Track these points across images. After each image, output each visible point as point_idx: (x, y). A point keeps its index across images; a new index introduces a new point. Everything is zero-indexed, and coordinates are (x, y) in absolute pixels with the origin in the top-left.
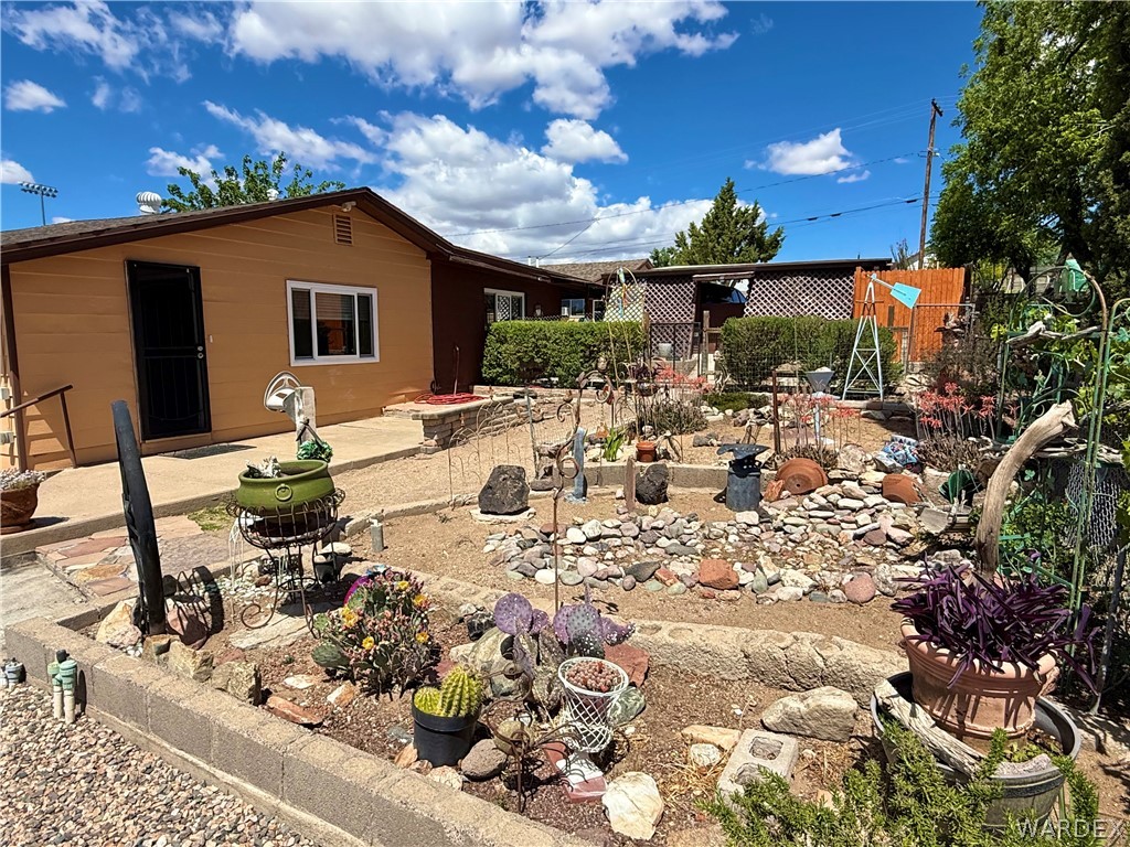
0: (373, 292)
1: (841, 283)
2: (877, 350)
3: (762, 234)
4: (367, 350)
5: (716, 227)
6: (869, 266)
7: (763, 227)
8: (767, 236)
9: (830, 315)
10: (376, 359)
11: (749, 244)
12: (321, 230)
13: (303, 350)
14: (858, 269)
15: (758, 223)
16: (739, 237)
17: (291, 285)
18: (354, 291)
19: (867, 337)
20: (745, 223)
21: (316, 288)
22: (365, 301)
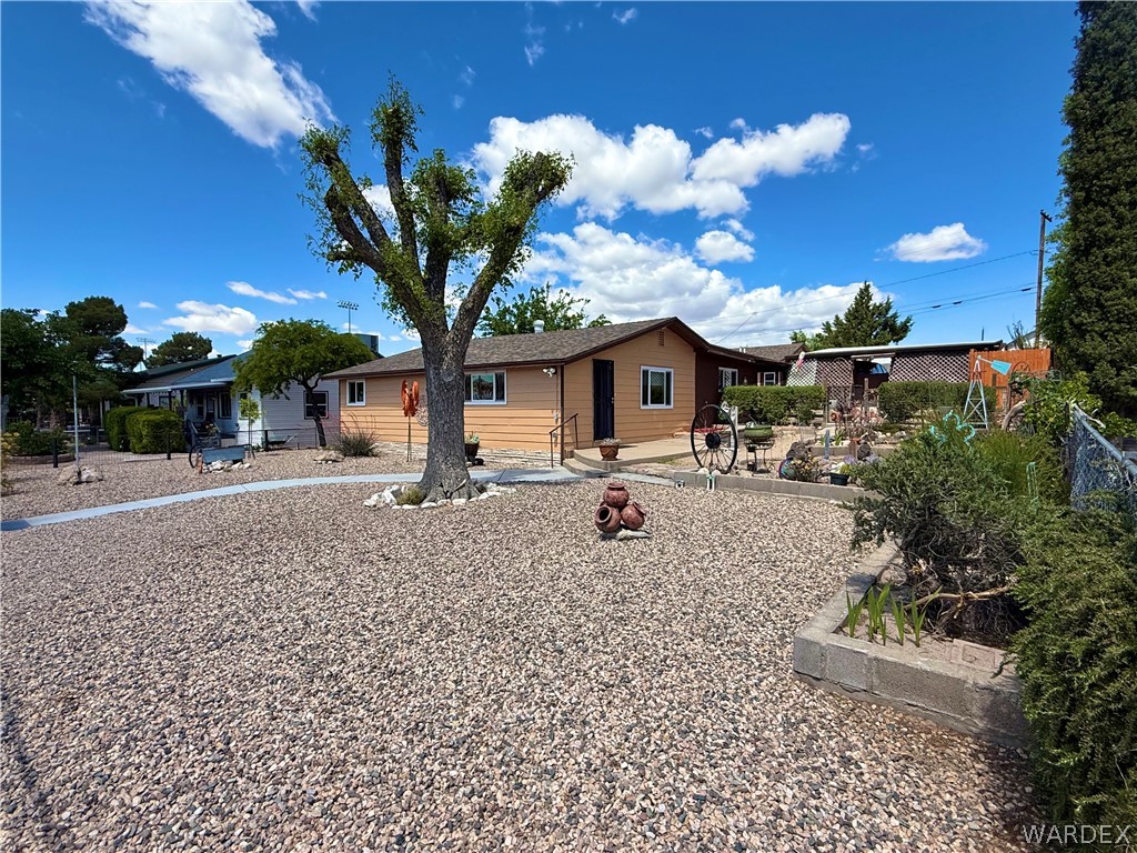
0: (672, 370)
1: (961, 359)
2: (983, 400)
3: (894, 321)
4: (668, 403)
5: (856, 318)
6: (980, 348)
7: (895, 316)
8: (899, 321)
9: (952, 380)
10: (672, 406)
11: (884, 329)
12: (654, 340)
13: (645, 402)
14: (972, 350)
15: (891, 313)
16: (875, 325)
17: (643, 368)
18: (664, 370)
19: (976, 392)
20: (880, 314)
21: (651, 369)
22: (668, 374)
